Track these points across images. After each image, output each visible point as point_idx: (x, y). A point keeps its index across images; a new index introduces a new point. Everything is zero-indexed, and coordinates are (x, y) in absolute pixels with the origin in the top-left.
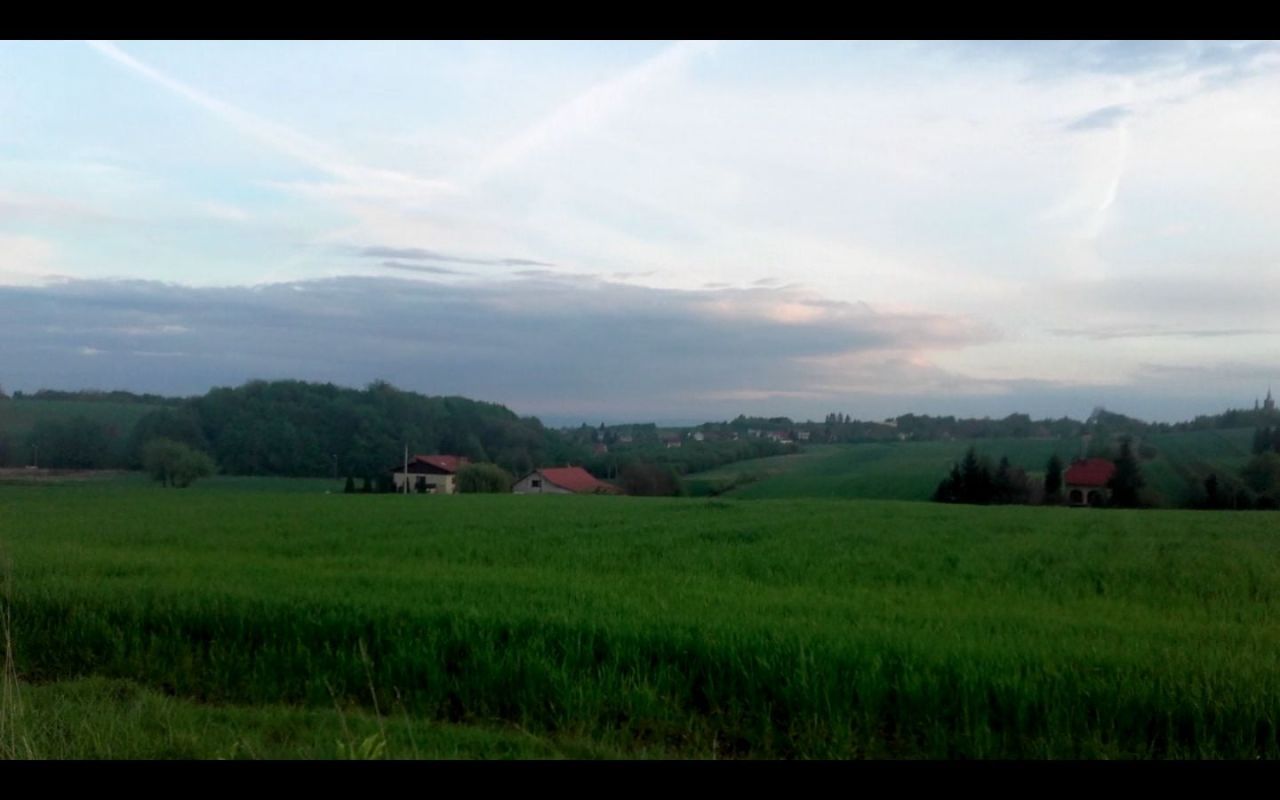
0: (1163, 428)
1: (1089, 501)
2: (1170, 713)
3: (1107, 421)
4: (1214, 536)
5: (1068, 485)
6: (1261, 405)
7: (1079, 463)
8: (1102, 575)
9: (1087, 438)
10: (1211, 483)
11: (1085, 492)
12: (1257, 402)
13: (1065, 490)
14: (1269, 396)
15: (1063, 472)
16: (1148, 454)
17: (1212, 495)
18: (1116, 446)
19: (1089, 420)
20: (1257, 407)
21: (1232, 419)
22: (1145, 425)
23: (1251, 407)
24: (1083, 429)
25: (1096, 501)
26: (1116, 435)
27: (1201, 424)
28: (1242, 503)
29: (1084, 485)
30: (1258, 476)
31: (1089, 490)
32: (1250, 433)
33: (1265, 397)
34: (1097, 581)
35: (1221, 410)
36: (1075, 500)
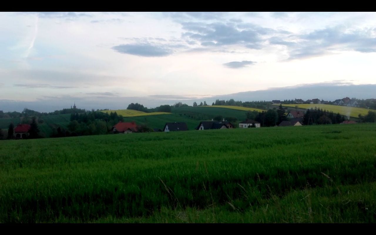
0: (46, 114)
1: (22, 137)
2: (38, 201)
3: (28, 112)
4: (57, 145)
5: (16, 132)
6: (73, 107)
7: (20, 126)
8: (22, 161)
9: (22, 118)
10: (59, 129)
11: (21, 134)
12: (71, 107)
13: (15, 134)
14: (75, 105)
15: (14, 128)
16: (41, 122)
17: (59, 133)
18: (31, 120)
19: (23, 112)
20: (71, 108)
21: (65, 111)
22: (40, 113)
23: (70, 108)
24: (20, 115)
25: (25, 137)
26: (31, 117)
27: (57, 113)
28: (67, 135)
29: (20, 132)
30: (72, 127)
31: (23, 133)
32: (69, 115)
33: (74, 105)
34: (20, 163)
35: (62, 109)
36: (18, 137)
